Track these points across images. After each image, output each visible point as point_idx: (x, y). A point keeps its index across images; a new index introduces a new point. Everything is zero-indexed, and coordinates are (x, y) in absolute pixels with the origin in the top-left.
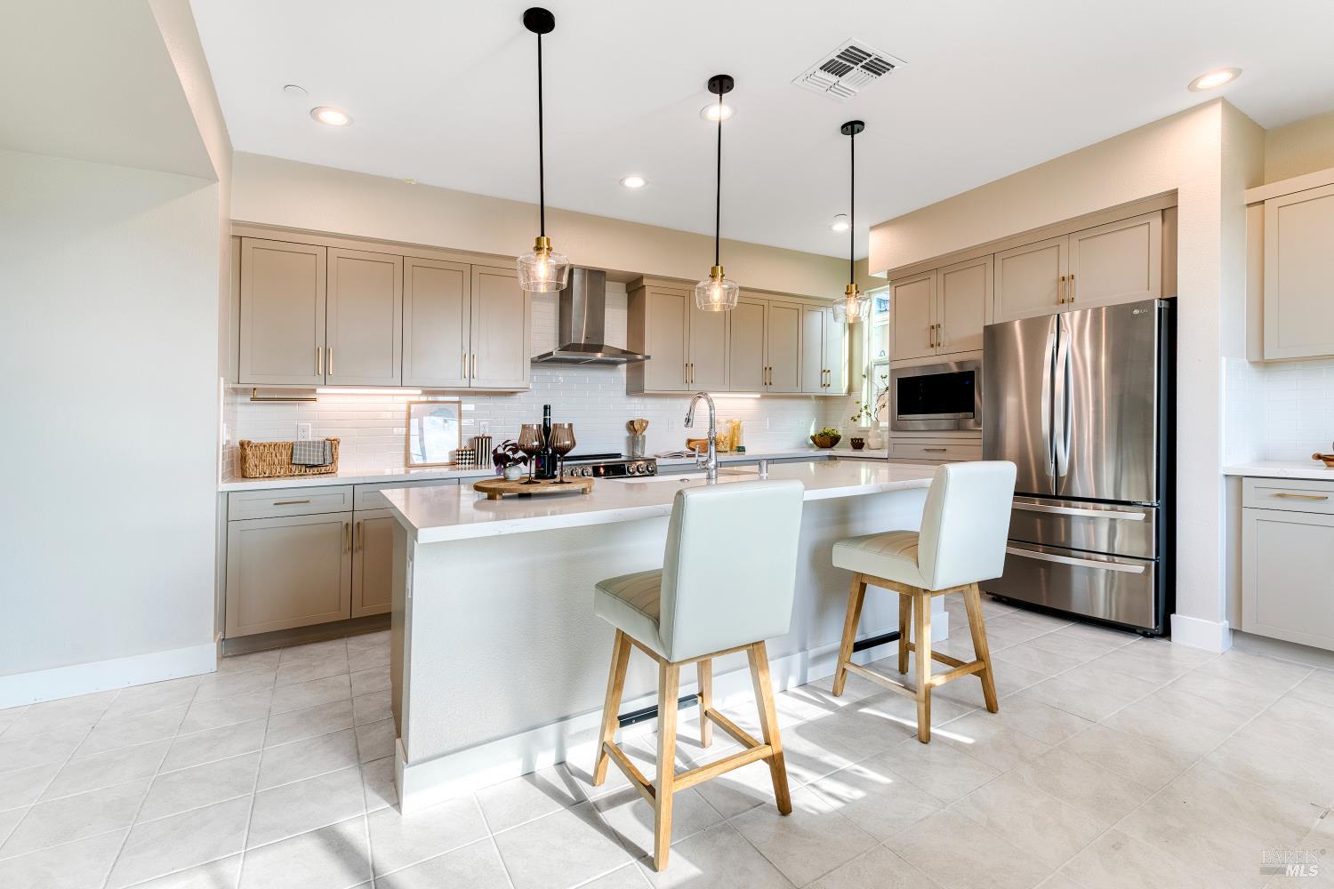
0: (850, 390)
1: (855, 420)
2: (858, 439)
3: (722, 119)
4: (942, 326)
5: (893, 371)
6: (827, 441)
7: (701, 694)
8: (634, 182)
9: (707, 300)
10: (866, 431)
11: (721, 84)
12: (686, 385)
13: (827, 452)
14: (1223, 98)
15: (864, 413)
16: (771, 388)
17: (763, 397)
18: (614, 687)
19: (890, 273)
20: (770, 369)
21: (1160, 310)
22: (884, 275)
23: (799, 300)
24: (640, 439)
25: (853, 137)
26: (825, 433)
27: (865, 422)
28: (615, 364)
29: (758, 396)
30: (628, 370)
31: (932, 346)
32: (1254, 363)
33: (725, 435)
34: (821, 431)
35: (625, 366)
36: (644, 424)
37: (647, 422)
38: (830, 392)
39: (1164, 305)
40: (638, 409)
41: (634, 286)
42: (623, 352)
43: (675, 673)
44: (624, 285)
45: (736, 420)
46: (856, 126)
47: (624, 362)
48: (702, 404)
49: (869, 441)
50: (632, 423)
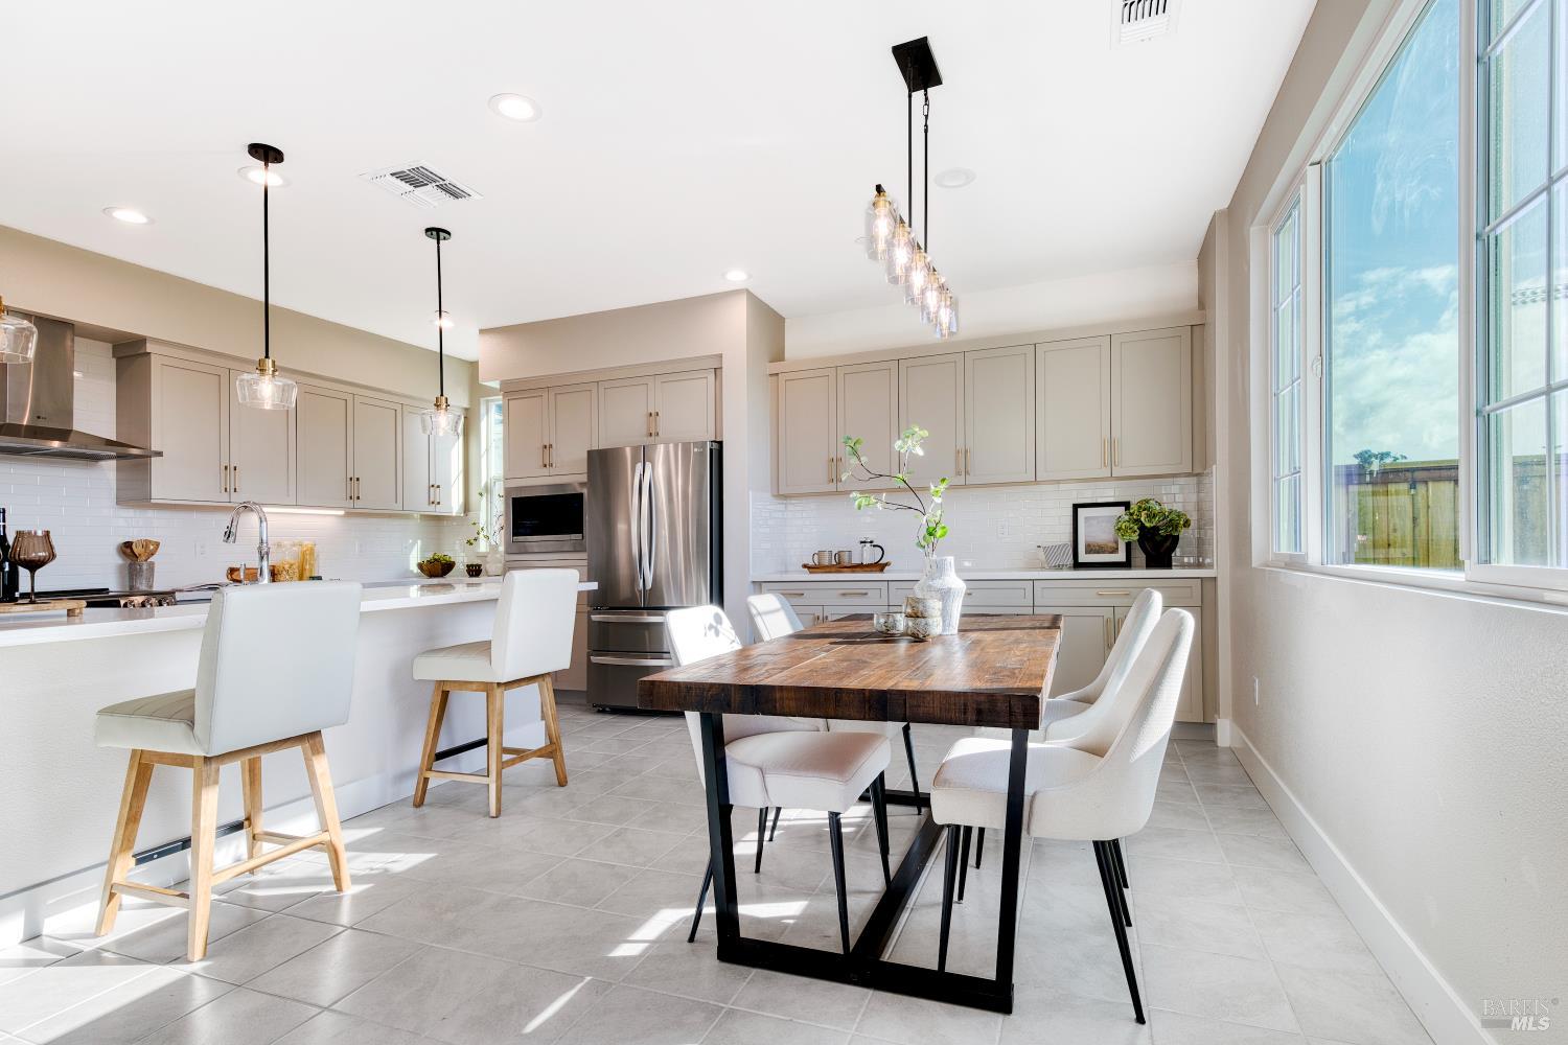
0: (466, 508)
1: (471, 544)
2: (476, 566)
3: (269, 185)
4: (554, 446)
5: (508, 491)
6: (437, 569)
7: (248, 819)
8: (130, 216)
9: (254, 395)
10: (484, 556)
11: (267, 154)
12: (226, 494)
13: (435, 581)
14: (747, 290)
15: (481, 536)
16: (358, 504)
17: (348, 515)
18: (128, 819)
19: (503, 383)
20: (358, 479)
21: (711, 450)
22: (496, 385)
23: (395, 399)
24: (145, 567)
25: (438, 243)
26: (436, 560)
27: (483, 546)
28: (96, 458)
29: (342, 513)
30: (119, 469)
31: (545, 466)
32: (774, 496)
33: (292, 562)
34: (430, 556)
35: (113, 463)
36: (151, 547)
37: (158, 544)
38: (440, 510)
39: (715, 446)
40: (136, 526)
41: (129, 353)
42: (109, 443)
43: (213, 774)
44: (110, 346)
45: (308, 543)
46: (442, 235)
47: (110, 458)
48: (251, 520)
49: (488, 566)
50: (128, 545)
